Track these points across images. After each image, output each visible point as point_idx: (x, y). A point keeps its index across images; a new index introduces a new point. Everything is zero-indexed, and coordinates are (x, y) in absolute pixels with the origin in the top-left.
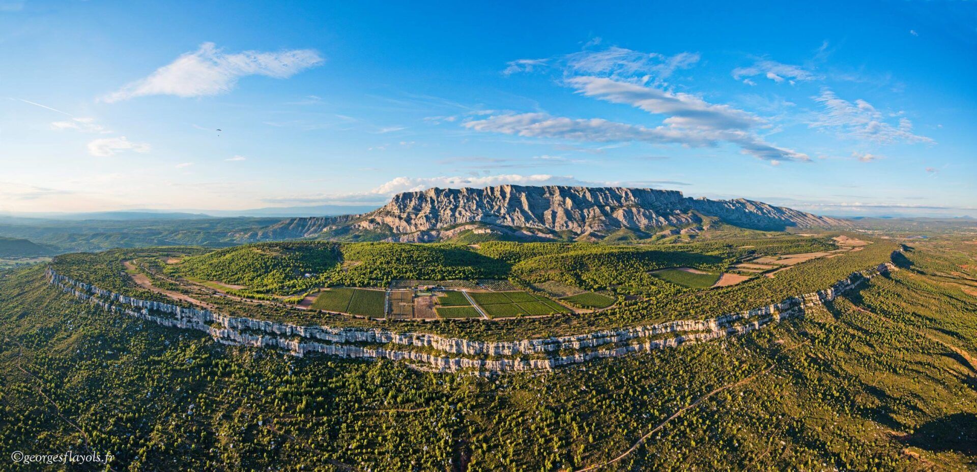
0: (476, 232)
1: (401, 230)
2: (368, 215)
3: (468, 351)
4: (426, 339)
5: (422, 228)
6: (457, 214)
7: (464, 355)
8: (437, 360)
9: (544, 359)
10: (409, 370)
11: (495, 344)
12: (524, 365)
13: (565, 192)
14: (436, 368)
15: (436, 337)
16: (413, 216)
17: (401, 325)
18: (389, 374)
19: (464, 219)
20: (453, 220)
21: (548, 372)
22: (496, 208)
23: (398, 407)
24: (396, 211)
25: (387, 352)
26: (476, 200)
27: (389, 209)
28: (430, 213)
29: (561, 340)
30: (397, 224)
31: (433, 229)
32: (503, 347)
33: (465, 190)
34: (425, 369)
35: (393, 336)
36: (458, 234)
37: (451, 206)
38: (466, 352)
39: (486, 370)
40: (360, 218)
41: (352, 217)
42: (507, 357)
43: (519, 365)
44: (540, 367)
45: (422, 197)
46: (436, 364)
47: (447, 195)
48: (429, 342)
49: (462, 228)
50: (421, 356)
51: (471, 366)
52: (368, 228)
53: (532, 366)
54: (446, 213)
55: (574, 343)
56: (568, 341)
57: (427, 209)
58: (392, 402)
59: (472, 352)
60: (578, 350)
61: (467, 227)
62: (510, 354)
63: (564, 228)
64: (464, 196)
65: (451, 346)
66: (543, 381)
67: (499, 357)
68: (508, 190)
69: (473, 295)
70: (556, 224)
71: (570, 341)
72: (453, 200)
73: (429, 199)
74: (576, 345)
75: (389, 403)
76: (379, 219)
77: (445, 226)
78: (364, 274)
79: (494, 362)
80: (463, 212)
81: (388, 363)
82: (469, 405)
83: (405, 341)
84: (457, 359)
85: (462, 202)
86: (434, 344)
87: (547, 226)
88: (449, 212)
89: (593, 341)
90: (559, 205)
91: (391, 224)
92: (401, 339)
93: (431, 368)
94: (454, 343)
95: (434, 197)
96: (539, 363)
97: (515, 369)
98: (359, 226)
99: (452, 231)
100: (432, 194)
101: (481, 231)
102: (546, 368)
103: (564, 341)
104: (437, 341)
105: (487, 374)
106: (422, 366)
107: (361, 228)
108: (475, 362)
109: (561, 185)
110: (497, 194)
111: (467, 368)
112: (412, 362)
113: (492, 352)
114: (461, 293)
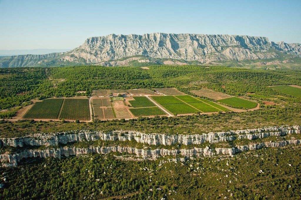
0: (140, 62)
1: (91, 61)
2: (69, 52)
3: (166, 143)
4: (129, 135)
5: (105, 60)
6: (127, 50)
7: (163, 146)
8: (141, 151)
9: (227, 147)
10: (117, 162)
11: (188, 136)
12: (212, 152)
13: (193, 38)
14: (141, 158)
15: (138, 133)
16: (99, 53)
17: (105, 125)
18: (101, 166)
19: (132, 54)
20: (124, 54)
21: (230, 157)
22: (152, 47)
23: (113, 194)
24: (88, 49)
25: (97, 148)
26: (139, 42)
27: (83, 48)
28: (110, 50)
29: (237, 132)
30: (89, 58)
31: (112, 61)
32: (194, 138)
33: (132, 36)
34: (131, 158)
35: (101, 135)
36: (129, 63)
37: (123, 45)
38: (164, 143)
39: (181, 156)
40: (64, 55)
41: (59, 54)
42: (197, 146)
43: (207, 152)
44: (224, 153)
45: (104, 40)
46: (140, 154)
47: (120, 39)
48: (133, 138)
49: (131, 59)
50: (127, 149)
51: (169, 154)
52: (70, 60)
53: (218, 153)
54: (120, 50)
55: (248, 135)
56: (243, 134)
57: (108, 47)
58: (107, 192)
59: (169, 144)
60: (251, 141)
61: (134, 59)
62: (200, 143)
63: (193, 60)
64: (131, 39)
65: (152, 140)
66: (227, 164)
67: (190, 145)
68: (158, 37)
69: (154, 98)
70: (188, 57)
71: (244, 133)
72: (124, 42)
73: (109, 41)
74: (250, 137)
75: (104, 193)
76: (76, 54)
77: (120, 58)
78: (70, 88)
79: (188, 150)
80: (131, 50)
81: (98, 158)
82: (172, 187)
83: (112, 138)
84: (157, 149)
85: (130, 43)
86: (137, 139)
87: (183, 58)
88: (122, 49)
89: (261, 135)
90: (190, 45)
91: (85, 58)
92: (108, 137)
93: (137, 158)
94: (154, 137)
95: (112, 40)
96: (223, 151)
97: (204, 155)
98: (64, 59)
99: (125, 61)
100: (111, 38)
101: (143, 61)
102: (229, 154)
103: (240, 133)
104: (140, 137)
105: (182, 160)
106: (127, 157)
107: (65, 61)
108: (172, 151)
109: (191, 33)
110: (152, 38)
111: (165, 156)
112: (119, 154)
113: (185, 142)
114: (145, 97)
